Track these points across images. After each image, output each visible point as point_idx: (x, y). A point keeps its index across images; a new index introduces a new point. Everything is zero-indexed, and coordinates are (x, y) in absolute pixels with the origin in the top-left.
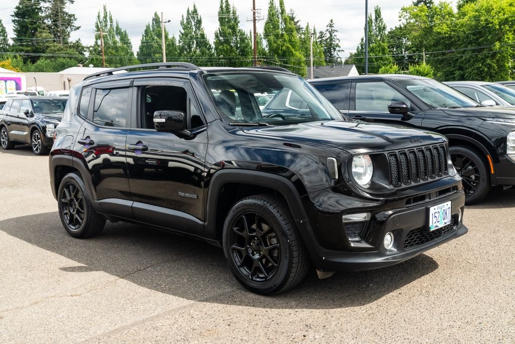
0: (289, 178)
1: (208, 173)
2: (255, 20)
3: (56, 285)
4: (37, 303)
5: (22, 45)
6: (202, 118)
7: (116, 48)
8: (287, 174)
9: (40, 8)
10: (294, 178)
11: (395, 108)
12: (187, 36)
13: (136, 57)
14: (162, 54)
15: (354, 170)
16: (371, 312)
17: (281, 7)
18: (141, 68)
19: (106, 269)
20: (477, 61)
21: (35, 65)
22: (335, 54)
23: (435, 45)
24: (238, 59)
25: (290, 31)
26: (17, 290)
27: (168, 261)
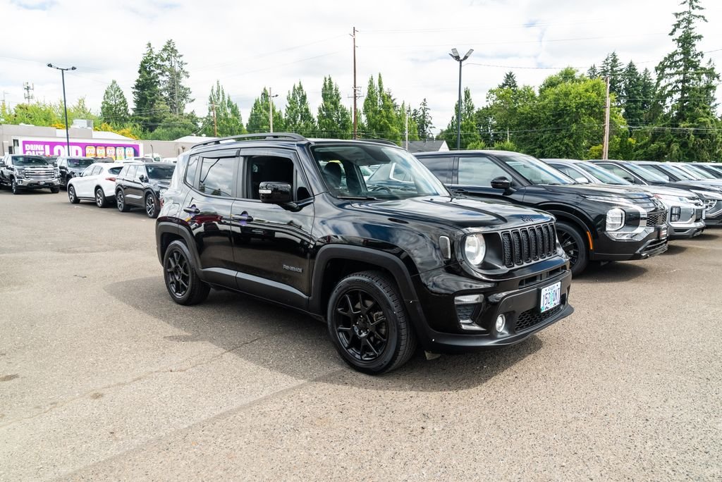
0: (398, 255)
1: (315, 245)
2: (355, 97)
3: (160, 358)
4: (139, 379)
5: (141, 115)
6: (309, 190)
7: (227, 120)
8: (396, 250)
9: (159, 82)
10: (403, 255)
11: (498, 183)
12: (292, 110)
13: (245, 128)
14: (269, 126)
15: (467, 249)
16: (489, 399)
17: (380, 85)
18: (250, 137)
19: (212, 340)
20: (555, 140)
21: (153, 133)
22: (427, 130)
23: (518, 125)
24: (339, 132)
25: (387, 108)
26: (121, 363)
27: (275, 334)
